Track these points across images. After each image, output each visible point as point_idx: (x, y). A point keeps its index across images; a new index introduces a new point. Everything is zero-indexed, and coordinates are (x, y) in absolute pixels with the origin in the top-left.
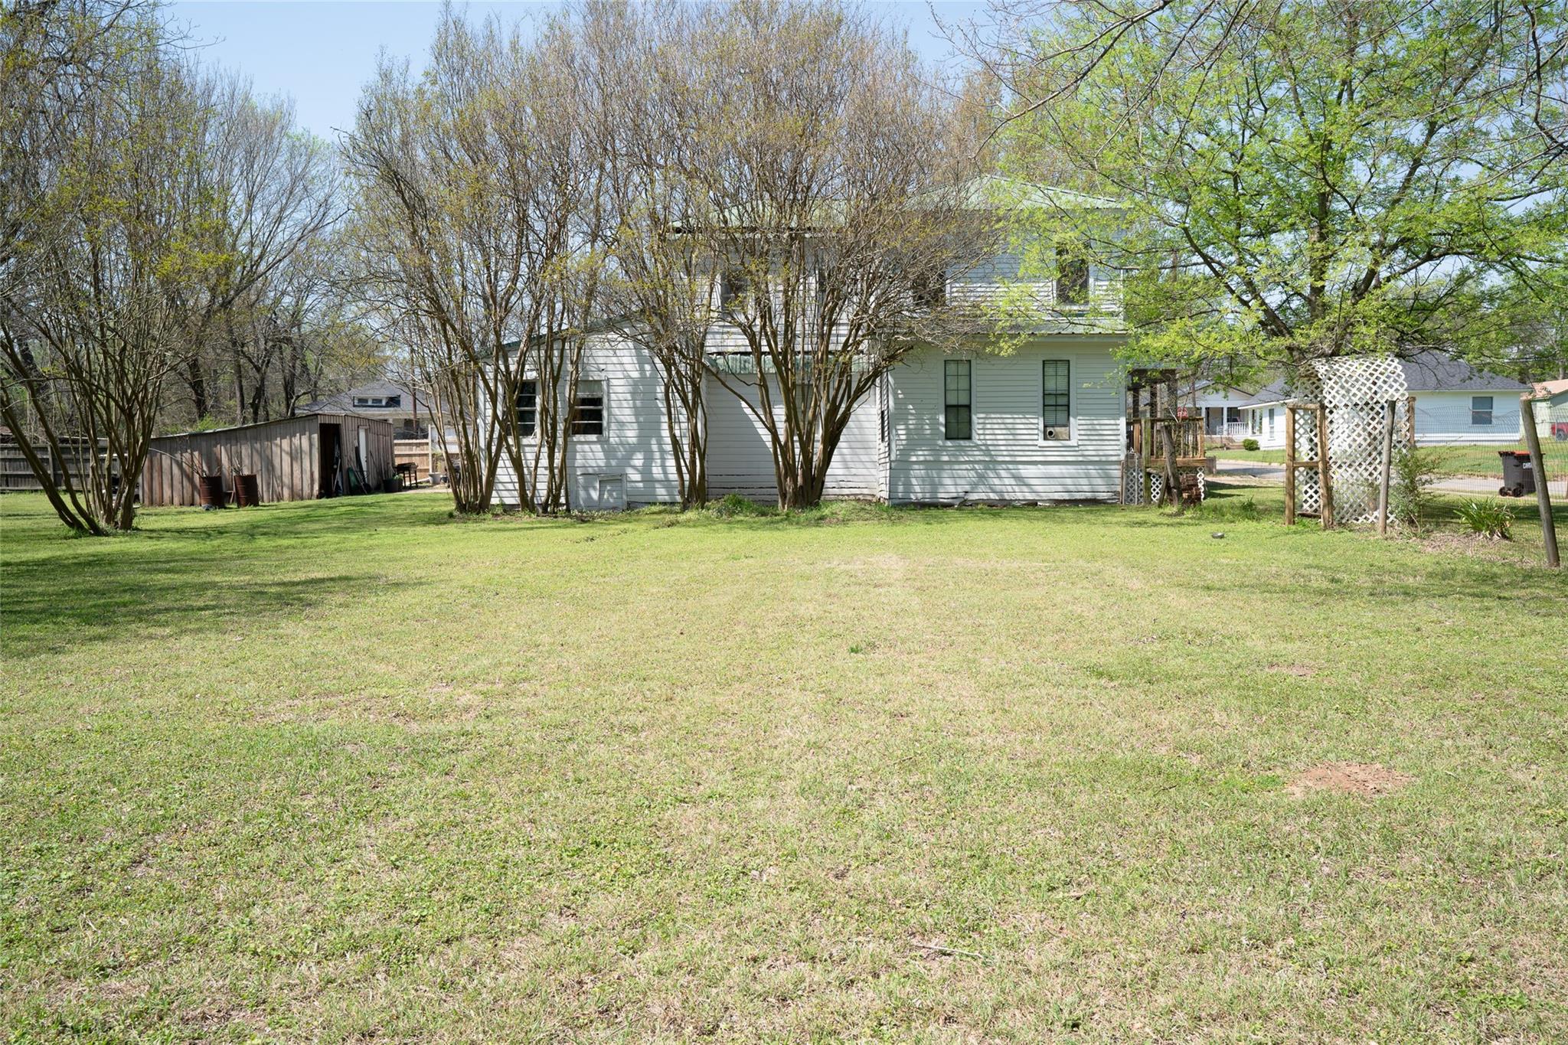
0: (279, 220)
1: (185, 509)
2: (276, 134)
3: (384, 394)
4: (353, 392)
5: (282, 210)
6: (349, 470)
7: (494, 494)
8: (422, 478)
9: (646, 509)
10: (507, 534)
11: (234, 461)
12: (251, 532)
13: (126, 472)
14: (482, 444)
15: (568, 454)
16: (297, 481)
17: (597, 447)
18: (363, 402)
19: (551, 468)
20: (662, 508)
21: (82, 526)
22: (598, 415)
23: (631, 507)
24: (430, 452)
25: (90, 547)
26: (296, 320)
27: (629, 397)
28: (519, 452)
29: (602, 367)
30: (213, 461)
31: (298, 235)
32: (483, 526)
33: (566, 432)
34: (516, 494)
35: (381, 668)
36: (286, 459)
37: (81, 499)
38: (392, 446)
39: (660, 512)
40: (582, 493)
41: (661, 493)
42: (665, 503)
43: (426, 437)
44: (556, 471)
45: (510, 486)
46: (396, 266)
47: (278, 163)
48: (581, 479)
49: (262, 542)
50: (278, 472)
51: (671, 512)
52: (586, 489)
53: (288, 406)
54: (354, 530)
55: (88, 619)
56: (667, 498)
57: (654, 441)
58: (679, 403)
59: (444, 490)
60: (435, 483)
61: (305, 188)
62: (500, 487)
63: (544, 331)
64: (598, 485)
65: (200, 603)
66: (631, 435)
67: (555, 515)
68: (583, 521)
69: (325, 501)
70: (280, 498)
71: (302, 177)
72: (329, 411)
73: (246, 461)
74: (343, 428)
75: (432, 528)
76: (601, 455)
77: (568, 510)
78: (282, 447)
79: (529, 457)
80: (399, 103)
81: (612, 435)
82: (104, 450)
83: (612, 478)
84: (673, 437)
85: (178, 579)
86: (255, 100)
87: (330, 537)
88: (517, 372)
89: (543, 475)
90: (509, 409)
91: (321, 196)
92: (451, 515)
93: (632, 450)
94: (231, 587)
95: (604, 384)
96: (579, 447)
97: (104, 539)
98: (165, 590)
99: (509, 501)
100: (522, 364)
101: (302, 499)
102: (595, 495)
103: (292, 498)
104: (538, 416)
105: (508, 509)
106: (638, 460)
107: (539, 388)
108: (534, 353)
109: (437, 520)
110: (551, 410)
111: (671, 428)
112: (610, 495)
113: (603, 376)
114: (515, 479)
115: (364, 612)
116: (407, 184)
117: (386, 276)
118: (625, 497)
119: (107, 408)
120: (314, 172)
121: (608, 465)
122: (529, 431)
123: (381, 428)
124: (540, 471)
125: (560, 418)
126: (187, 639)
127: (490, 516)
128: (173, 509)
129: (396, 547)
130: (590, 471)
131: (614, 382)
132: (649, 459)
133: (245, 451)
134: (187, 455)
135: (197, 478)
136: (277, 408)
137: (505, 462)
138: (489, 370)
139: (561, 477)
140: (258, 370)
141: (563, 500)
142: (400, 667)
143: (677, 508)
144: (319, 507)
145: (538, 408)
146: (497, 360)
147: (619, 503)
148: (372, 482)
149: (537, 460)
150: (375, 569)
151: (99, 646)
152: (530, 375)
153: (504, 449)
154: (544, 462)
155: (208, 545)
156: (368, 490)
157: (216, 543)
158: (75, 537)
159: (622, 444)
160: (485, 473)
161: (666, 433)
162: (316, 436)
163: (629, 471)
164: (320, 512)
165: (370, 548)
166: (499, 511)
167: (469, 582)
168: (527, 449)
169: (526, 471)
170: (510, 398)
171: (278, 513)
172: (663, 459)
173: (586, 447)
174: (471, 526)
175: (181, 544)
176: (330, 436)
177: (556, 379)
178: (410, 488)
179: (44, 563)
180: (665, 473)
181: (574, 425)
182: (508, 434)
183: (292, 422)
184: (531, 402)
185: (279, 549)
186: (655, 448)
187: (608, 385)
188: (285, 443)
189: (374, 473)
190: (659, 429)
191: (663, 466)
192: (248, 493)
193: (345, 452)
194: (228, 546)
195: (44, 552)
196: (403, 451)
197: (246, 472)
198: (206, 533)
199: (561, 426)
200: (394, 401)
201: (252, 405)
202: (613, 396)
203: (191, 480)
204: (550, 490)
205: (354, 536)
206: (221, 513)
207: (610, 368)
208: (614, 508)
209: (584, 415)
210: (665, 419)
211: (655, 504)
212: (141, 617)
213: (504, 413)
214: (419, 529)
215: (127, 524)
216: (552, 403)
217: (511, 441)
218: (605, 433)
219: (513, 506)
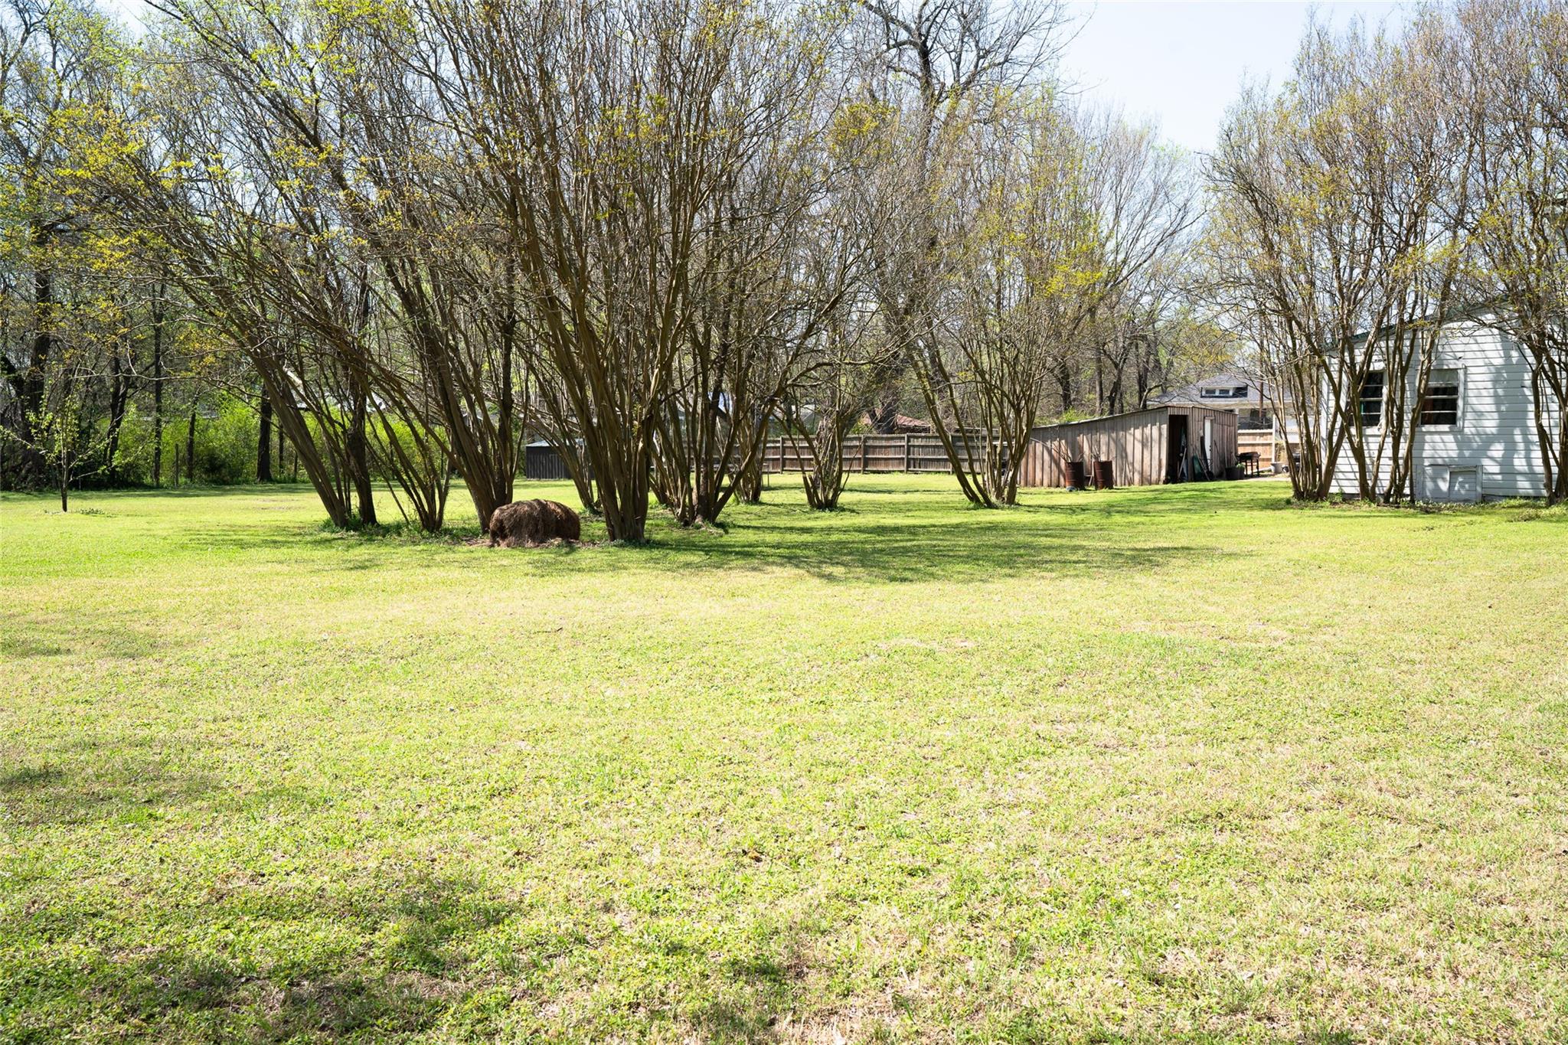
0: (1142, 226)
1: (1052, 489)
2: (1143, 149)
3: (1231, 385)
4: (1201, 384)
5: (1145, 218)
6: (1194, 458)
7: (1334, 482)
8: (1264, 467)
9: (1504, 502)
10: (1342, 520)
11: (1095, 448)
12: (1108, 510)
13: (1012, 457)
14: (1324, 434)
15: (1415, 445)
16: (1146, 468)
17: (1450, 438)
18: (1210, 393)
19: (1395, 458)
20: (1523, 501)
21: (978, 500)
22: (1453, 405)
23: (1486, 500)
24: (1274, 442)
25: (985, 516)
26: (1151, 318)
27: (1489, 385)
28: (1361, 442)
29: (1459, 355)
30: (1076, 448)
31: (1158, 239)
32: (1319, 512)
33: (1414, 424)
34: (1357, 483)
35: (1212, 609)
36: (1138, 446)
37: (979, 478)
38: (1236, 436)
39: (1520, 506)
40: (1429, 485)
41: (1524, 485)
42: (1527, 497)
43: (1270, 427)
44: (1401, 462)
45: (1352, 476)
46: (1246, 271)
47: (1144, 175)
48: (1429, 470)
49: (1117, 518)
50: (1130, 459)
51: (1534, 507)
52: (1434, 480)
53: (1140, 398)
54: (1196, 512)
55: (999, 564)
56: (1531, 492)
57: (1517, 431)
58: (1549, 391)
59: (1285, 479)
60: (1277, 472)
61: (1166, 195)
62: (1340, 476)
63: (1393, 322)
64: (1448, 477)
65: (1074, 558)
66: (1491, 425)
67: (1397, 505)
68: (1427, 512)
69: (1170, 486)
70: (1131, 482)
71: (1164, 185)
72: (1177, 402)
73: (1104, 448)
74: (1190, 419)
75: (1269, 513)
76: (1454, 446)
77: (1412, 501)
78: (1133, 438)
79: (1371, 447)
80: (1259, 118)
81: (1468, 426)
82: (997, 438)
83: (1464, 469)
84: (1540, 427)
85: (1057, 542)
86: (1126, 119)
87: (1175, 517)
88: (1363, 363)
89: (1387, 466)
90: (1352, 399)
91: (1179, 201)
92: (1288, 502)
93: (1489, 440)
94: (1096, 550)
95: (1461, 373)
96: (1428, 438)
97: (995, 511)
98: (1050, 548)
99: (1348, 490)
100: (1369, 355)
101: (1150, 484)
102: (1444, 486)
103: (1142, 483)
104: (1384, 407)
105: (1347, 498)
106: (1497, 450)
107: (1386, 378)
108: (1383, 344)
109: (1274, 505)
110: (1398, 402)
111: (1538, 417)
112: (1462, 485)
113: (1460, 364)
114: (1356, 468)
115: (1203, 571)
116: (1261, 193)
117: (1237, 281)
118: (1479, 489)
119: (1001, 403)
120: (1175, 179)
121: (1461, 456)
122: (1374, 421)
123: (1226, 418)
124: (1382, 461)
125: (1408, 407)
126: (1068, 581)
127: (1327, 503)
128: (1043, 490)
129: (1233, 527)
130: (1440, 461)
131: (1471, 370)
132: (1511, 449)
133: (1104, 439)
134: (1056, 443)
135: (1063, 462)
136: (1131, 399)
137: (1346, 453)
138: (1334, 364)
139: (1406, 468)
140: (1116, 366)
141: (1407, 491)
142: (1226, 610)
143: (1543, 503)
144: (1165, 491)
145: (1385, 398)
146: (1343, 353)
147: (1472, 495)
148: (1215, 471)
149: (1380, 451)
150: (1211, 543)
151: (1010, 580)
152: (1377, 366)
153: (1345, 440)
154: (1388, 452)
155: (1074, 519)
156: (1211, 477)
157: (1081, 517)
158: (975, 509)
159: (1479, 434)
160: (1325, 461)
161: (1532, 423)
162: (1165, 427)
163: (1486, 462)
164: (1167, 495)
165: (1210, 527)
166: (1338, 499)
167: (1296, 556)
168: (1370, 439)
169: (1368, 461)
170: (1355, 389)
171: (1130, 495)
172: (1528, 450)
173: (1437, 438)
174: (1307, 512)
175: (1054, 517)
176: (1178, 426)
177: (1404, 370)
178: (1252, 476)
179: (957, 526)
180: (1530, 465)
181: (1424, 416)
182: (1350, 424)
183: (1144, 414)
184: (1378, 392)
185: (1129, 525)
186: (1518, 438)
187: (1466, 374)
188: (1138, 433)
189: (1217, 462)
190: (1525, 418)
191: (1528, 458)
192: (1105, 477)
193: (1191, 442)
194: (1091, 520)
195: (955, 519)
196: (1246, 441)
197: (1103, 458)
198: (1072, 510)
199: (1408, 417)
200: (1241, 392)
201: (1110, 398)
202: (1470, 385)
203: (1058, 465)
204: (1393, 480)
205: (1196, 517)
206: (1082, 494)
207: (1469, 355)
208: (1465, 501)
209: (1435, 404)
210: (1532, 407)
211: (1515, 497)
212: (1033, 564)
213: (1347, 404)
214: (1256, 513)
215: (1011, 500)
216: (1399, 394)
217: (1353, 431)
218: (1459, 423)
219: (1353, 495)
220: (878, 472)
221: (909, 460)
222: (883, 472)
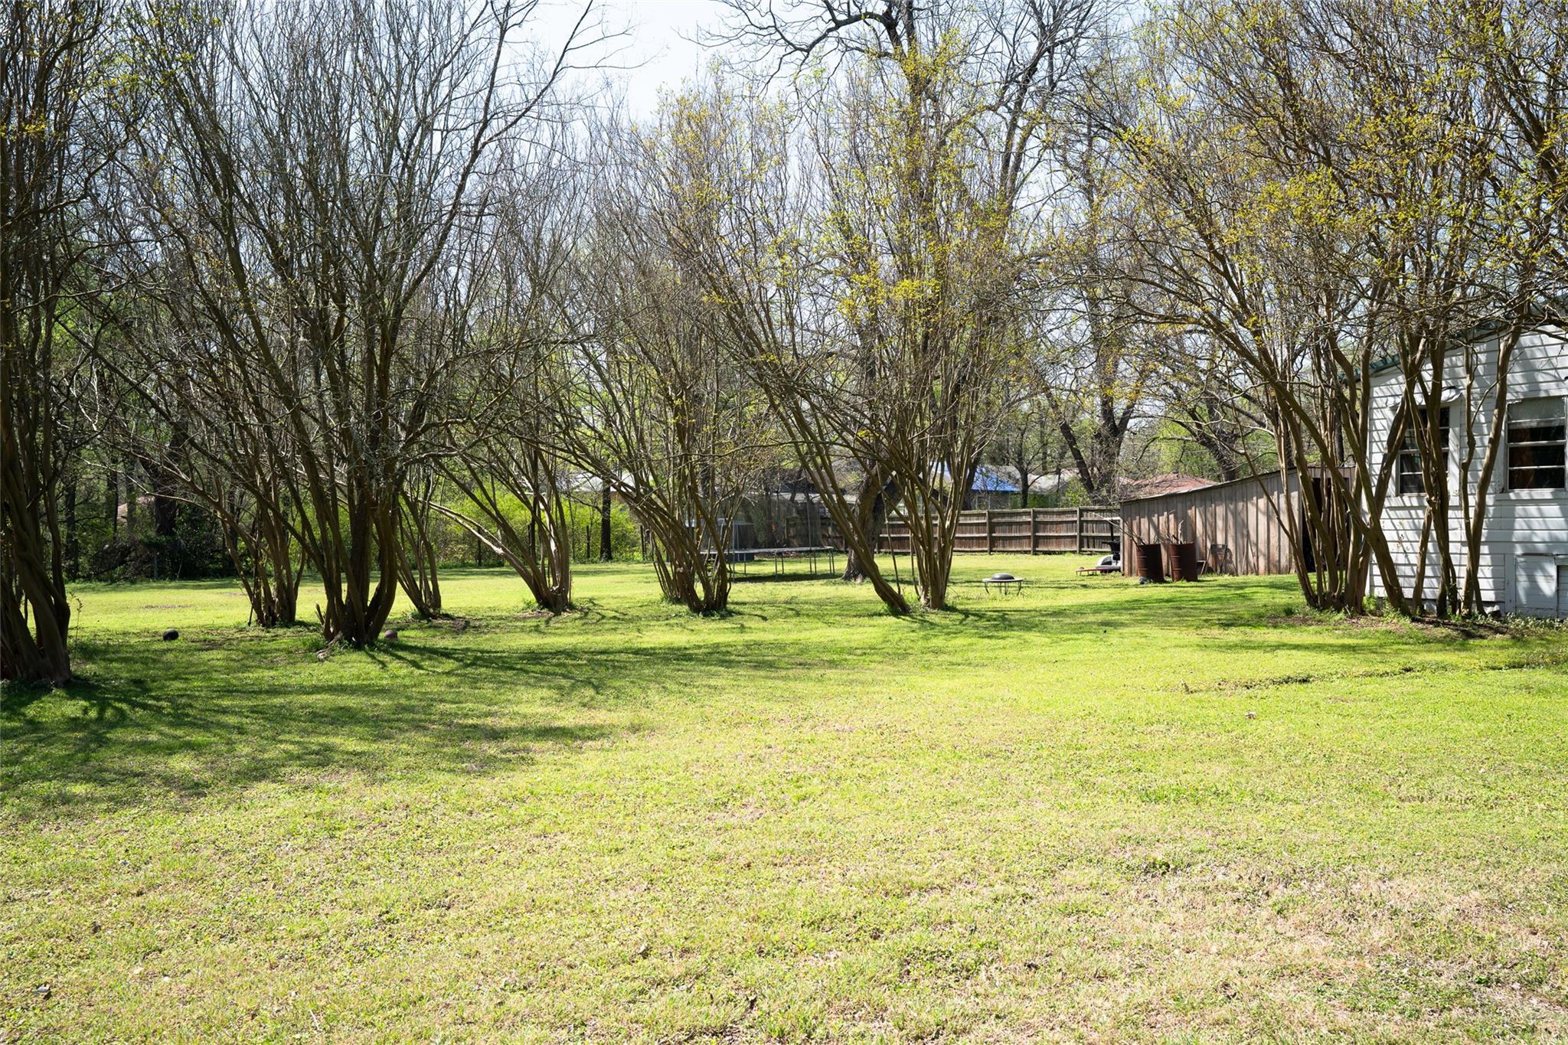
11: (1208, 527)
15: (1500, 522)
16: (1274, 551)
17: (1554, 510)
22: (1558, 455)
30: (1188, 527)
40: (1526, 586)
48: (1523, 562)
50: (1253, 537)
52: (1533, 578)
64: (1553, 572)
70: (1255, 570)
73: (1221, 524)
76: (1561, 523)
96: (1519, 509)
101: (1279, 572)
102: (1548, 588)
103: (1269, 571)
107: (1453, 416)
113: (1561, 389)
130: (1539, 548)
133: (1220, 510)
134: (1162, 519)
173: (1532, 509)
181: (1511, 473)
188: (1262, 502)
209: (1532, 455)
215: (938, 602)
220: (1049, 553)
221: (1082, 538)
222: (1054, 553)
